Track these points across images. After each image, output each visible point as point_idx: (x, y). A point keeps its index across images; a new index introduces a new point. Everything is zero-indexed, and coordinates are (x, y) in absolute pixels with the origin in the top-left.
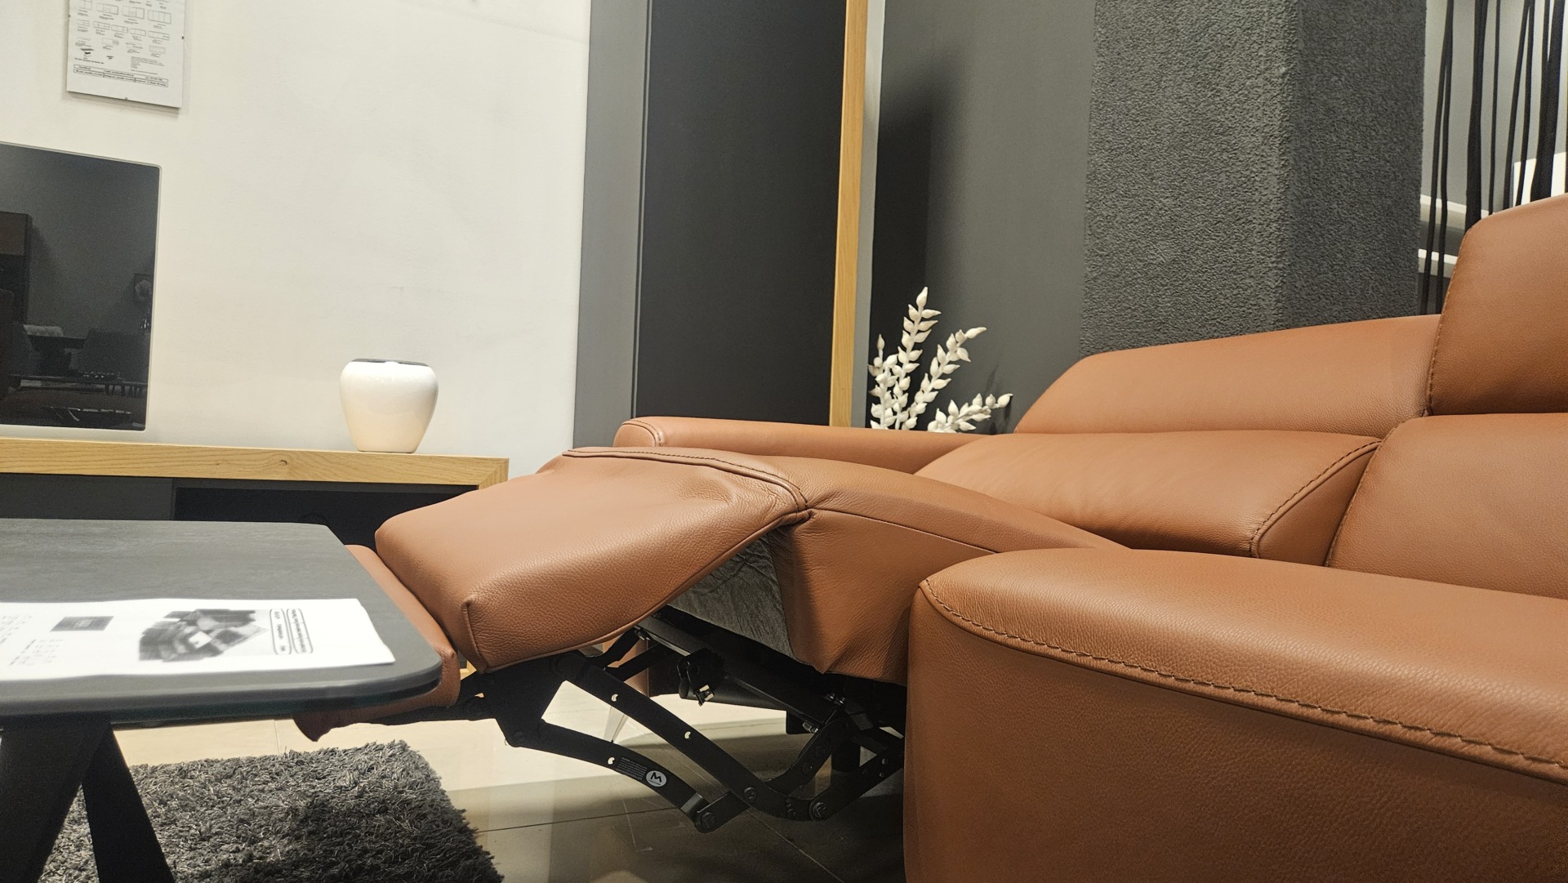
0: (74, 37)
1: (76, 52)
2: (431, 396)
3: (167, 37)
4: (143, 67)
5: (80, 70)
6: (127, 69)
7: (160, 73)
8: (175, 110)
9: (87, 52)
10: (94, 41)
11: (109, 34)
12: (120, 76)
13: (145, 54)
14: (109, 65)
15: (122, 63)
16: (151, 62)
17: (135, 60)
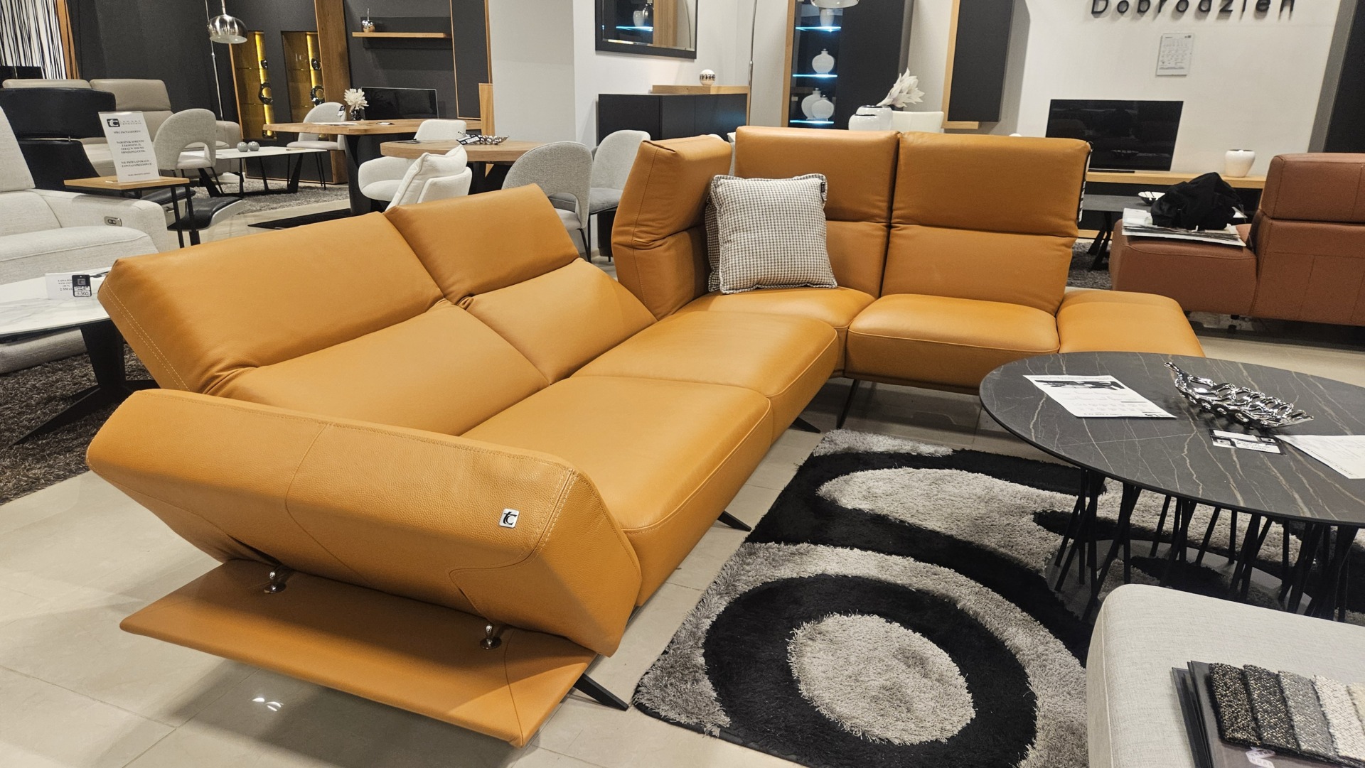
0: (1161, 59)
1: (1160, 63)
2: (1252, 161)
3: (1186, 55)
4: (1179, 64)
5: (1162, 68)
6: (1173, 66)
7: (1182, 65)
8: (1185, 75)
9: (1163, 63)
10: (1166, 59)
11: (1170, 57)
13: (1179, 60)
14: (1170, 66)
15: (1172, 65)
16: (1181, 62)
17: (1176, 63)
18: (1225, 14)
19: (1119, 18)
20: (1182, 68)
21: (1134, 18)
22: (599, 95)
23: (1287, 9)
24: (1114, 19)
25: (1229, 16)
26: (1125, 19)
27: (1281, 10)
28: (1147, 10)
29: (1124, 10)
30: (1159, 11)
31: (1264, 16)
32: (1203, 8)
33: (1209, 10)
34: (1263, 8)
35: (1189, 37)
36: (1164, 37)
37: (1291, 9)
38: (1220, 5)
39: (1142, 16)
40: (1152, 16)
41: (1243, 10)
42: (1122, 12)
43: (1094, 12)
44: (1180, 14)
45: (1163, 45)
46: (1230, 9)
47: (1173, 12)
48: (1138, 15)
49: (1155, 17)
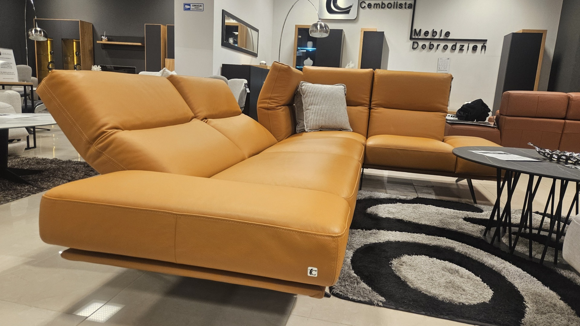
0: (438, 67)
1: (438, 68)
3: (448, 65)
4: (445, 69)
5: (439, 70)
7: (446, 69)
10: (440, 67)
11: (442, 66)
12: (443, 70)
14: (442, 69)
15: (443, 69)
18: (461, 51)
19: (422, 51)
20: (446, 70)
21: (427, 51)
22: (222, 64)
23: (483, 50)
24: (421, 51)
25: (463, 52)
26: (425, 51)
27: (481, 50)
28: (433, 48)
29: (424, 48)
30: (437, 49)
31: (476, 52)
32: (453, 48)
33: (455, 49)
34: (475, 49)
35: (449, 59)
36: (439, 59)
37: (485, 50)
38: (459, 48)
39: (431, 50)
40: (434, 51)
41: (468, 50)
42: (424, 49)
43: (413, 48)
44: (445, 50)
45: (439, 61)
46: (463, 49)
47: (442, 49)
48: (429, 50)
49: (436, 51)
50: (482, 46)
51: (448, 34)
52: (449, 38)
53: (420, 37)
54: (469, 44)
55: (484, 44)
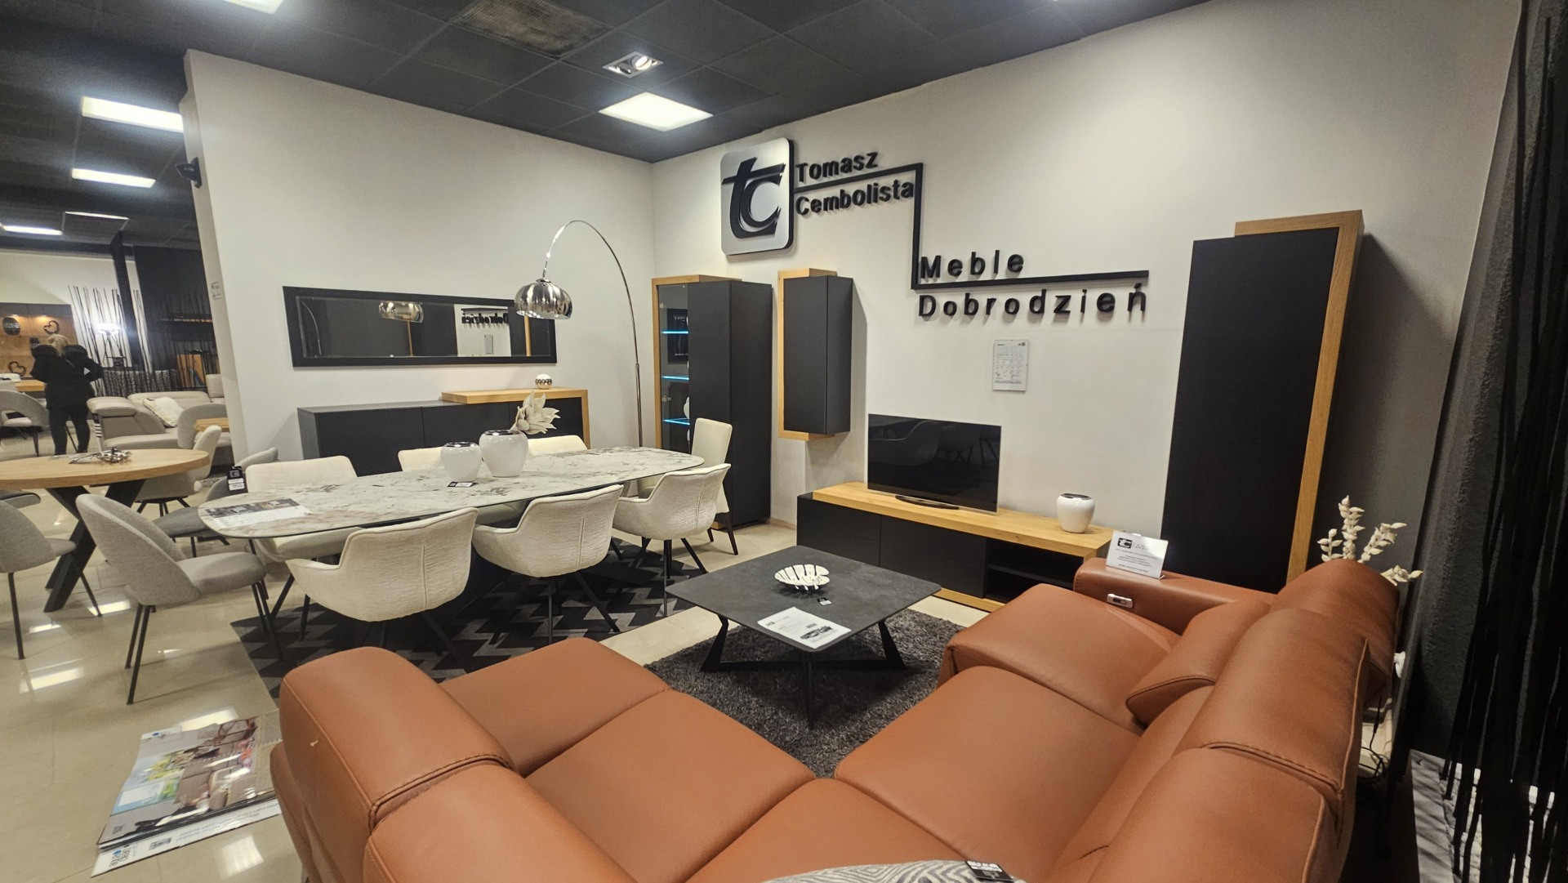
0: (995, 370)
1: (996, 376)
3: (1022, 366)
4: (1015, 378)
5: (997, 382)
6: (1009, 379)
7: (1019, 379)
8: (1024, 392)
9: (998, 375)
10: (1001, 371)
11: (1005, 368)
12: (1008, 382)
13: (1015, 373)
14: (1005, 379)
16: (1018, 376)
17: (1012, 376)
18: (1060, 316)
19: (949, 322)
20: (1019, 382)
21: (962, 322)
23: (1137, 309)
24: (944, 323)
25: (1067, 318)
26: (954, 323)
27: (1130, 309)
29: (952, 312)
30: (989, 313)
31: (1111, 317)
32: (1036, 309)
33: (1042, 311)
34: (1106, 307)
35: (1023, 344)
36: (996, 346)
37: (1143, 309)
38: (1055, 306)
39: (972, 319)
40: (982, 320)
41: (1083, 310)
42: (951, 315)
43: (921, 313)
44: (1011, 316)
45: (996, 354)
46: (1067, 309)
47: (1003, 315)
48: (967, 317)
49: (985, 321)
50: (1132, 297)
51: (1016, 262)
52: (1022, 275)
53: (939, 281)
54: (1085, 291)
55: (1138, 286)
